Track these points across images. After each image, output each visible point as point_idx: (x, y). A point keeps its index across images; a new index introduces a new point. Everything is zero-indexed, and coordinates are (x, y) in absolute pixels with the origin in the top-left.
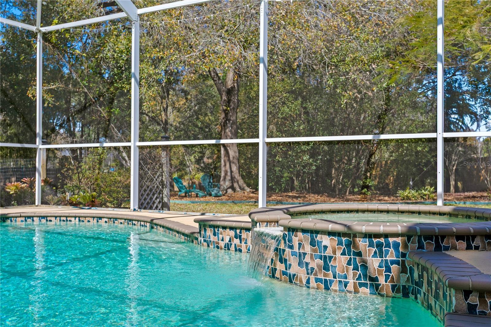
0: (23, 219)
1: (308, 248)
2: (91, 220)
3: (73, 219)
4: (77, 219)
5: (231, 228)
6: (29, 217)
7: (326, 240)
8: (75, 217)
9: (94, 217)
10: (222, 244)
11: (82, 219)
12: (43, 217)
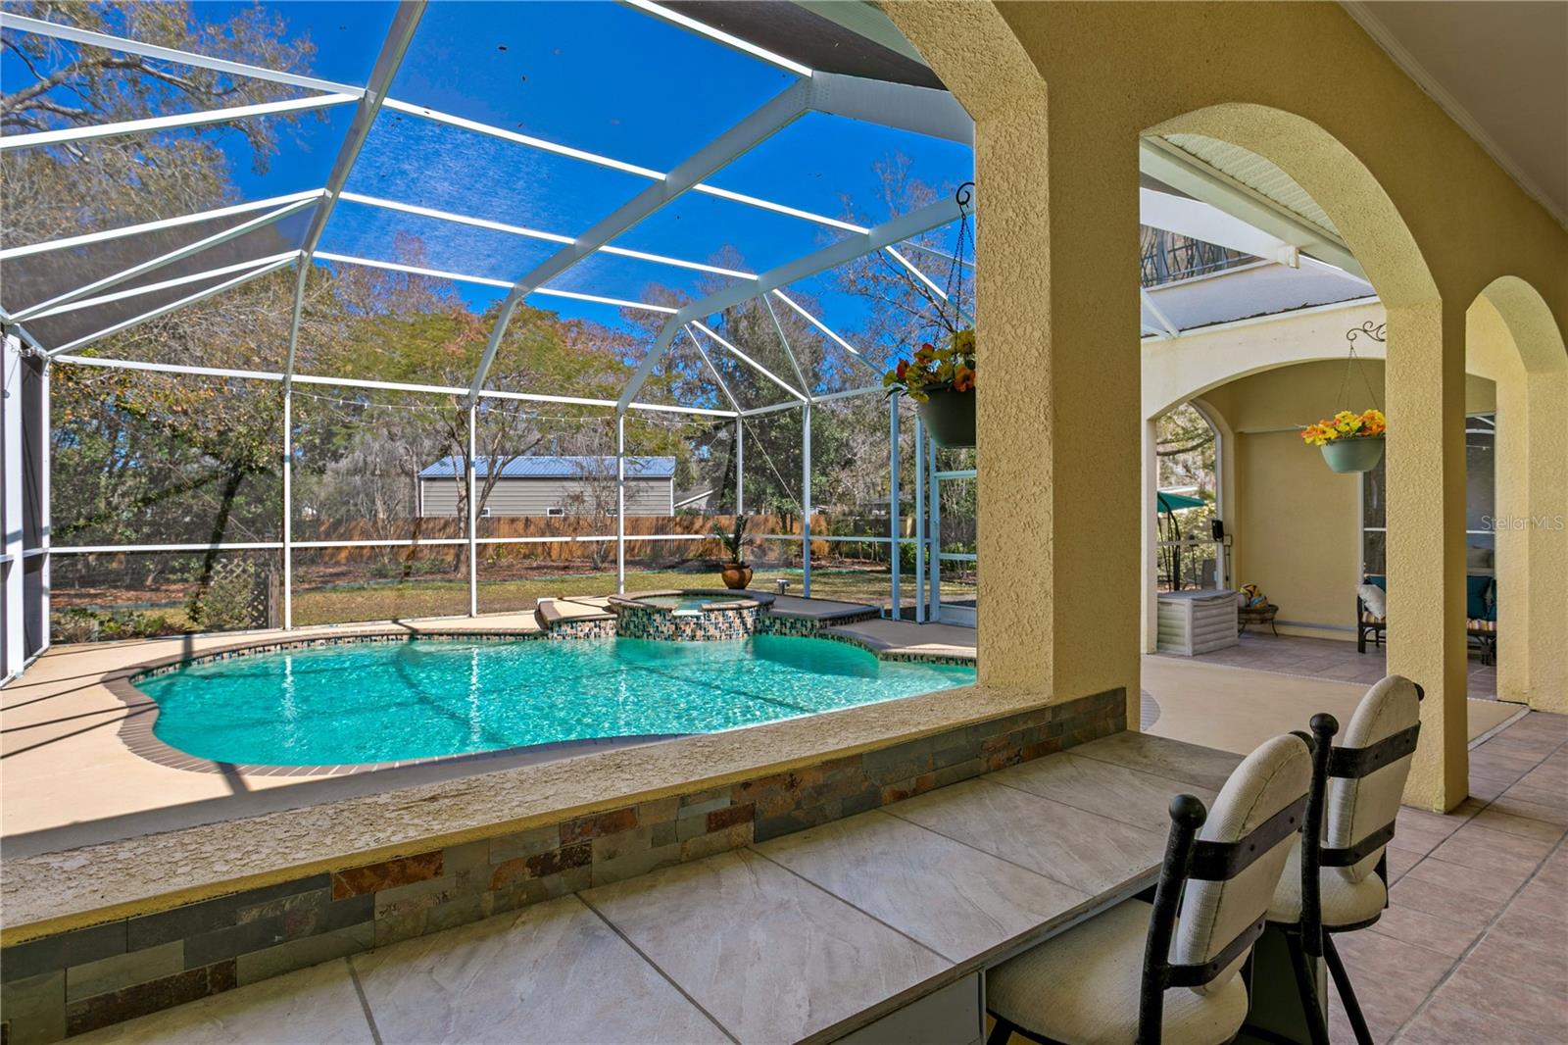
0: (211, 658)
1: (721, 619)
2: (299, 645)
3: (272, 648)
4: (279, 647)
5: (590, 621)
6: (218, 654)
7: (730, 613)
8: (276, 645)
9: (303, 641)
10: (581, 634)
11: (284, 646)
12: (234, 651)
